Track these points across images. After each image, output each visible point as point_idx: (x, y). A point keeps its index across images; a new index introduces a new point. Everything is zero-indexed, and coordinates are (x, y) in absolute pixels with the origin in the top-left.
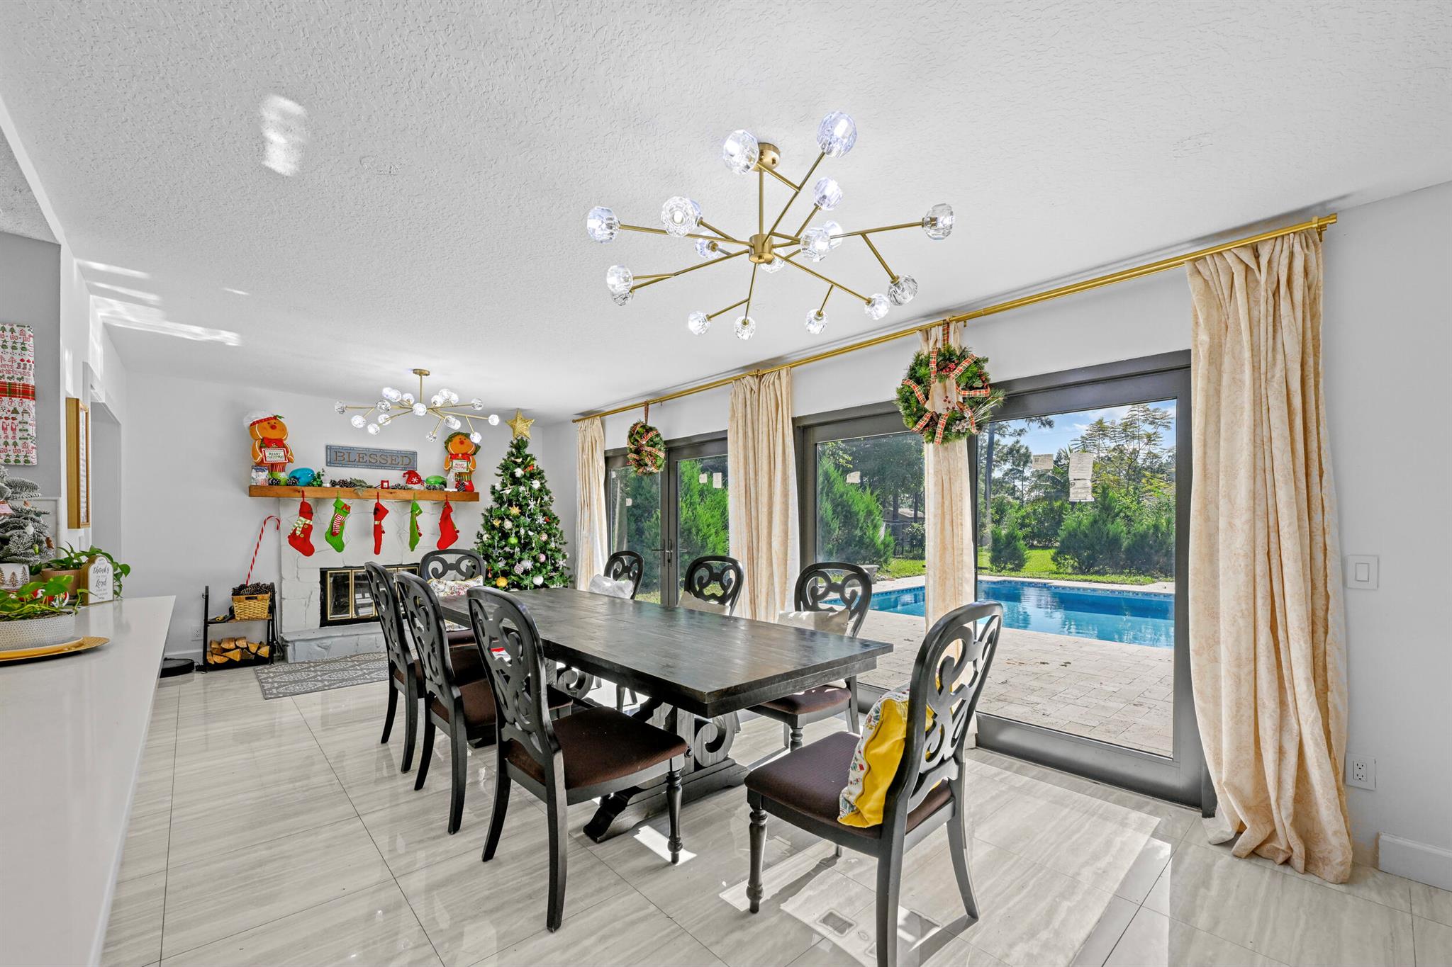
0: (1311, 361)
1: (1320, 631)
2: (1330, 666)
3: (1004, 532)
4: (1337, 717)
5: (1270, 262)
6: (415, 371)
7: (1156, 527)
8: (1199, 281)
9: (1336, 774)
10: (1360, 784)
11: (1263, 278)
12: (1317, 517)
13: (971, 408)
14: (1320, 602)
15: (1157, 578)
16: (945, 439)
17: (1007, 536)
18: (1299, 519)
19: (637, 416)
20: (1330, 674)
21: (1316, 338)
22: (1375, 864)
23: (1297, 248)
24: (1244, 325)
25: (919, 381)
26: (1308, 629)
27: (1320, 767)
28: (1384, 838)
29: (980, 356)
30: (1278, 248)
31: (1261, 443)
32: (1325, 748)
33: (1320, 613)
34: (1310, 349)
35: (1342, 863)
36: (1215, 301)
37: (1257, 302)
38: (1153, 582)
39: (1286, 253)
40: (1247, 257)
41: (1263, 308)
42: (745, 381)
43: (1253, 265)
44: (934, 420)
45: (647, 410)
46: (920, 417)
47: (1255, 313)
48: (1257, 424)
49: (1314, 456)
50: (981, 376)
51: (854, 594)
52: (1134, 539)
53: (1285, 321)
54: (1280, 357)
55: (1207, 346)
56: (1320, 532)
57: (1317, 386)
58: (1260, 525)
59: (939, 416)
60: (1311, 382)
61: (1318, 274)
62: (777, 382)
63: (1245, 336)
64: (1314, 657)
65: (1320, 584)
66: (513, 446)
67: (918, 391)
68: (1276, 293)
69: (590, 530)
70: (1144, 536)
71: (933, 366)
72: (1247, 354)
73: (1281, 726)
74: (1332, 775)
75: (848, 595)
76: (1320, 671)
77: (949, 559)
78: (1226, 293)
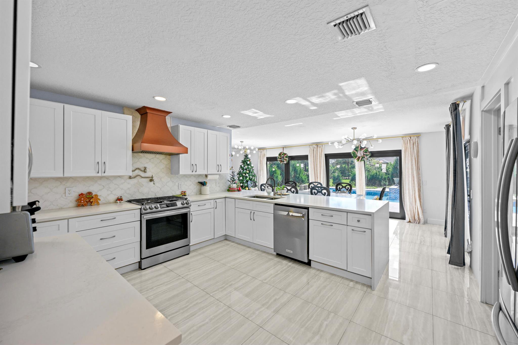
0: (418, 154)
1: (420, 191)
2: (421, 196)
3: (336, 175)
4: (422, 203)
5: (413, 140)
6: (241, 142)
7: (376, 173)
8: (403, 140)
9: (422, 210)
10: (425, 212)
11: (412, 142)
12: (419, 175)
13: (366, 156)
14: (420, 187)
15: (378, 187)
16: (361, 161)
17: (337, 176)
18: (417, 176)
19: (281, 151)
20: (421, 197)
21: (418, 150)
22: (427, 223)
23: (416, 138)
24: (409, 148)
25: (356, 151)
26: (418, 191)
27: (420, 209)
28: (428, 219)
29: (367, 147)
30: (414, 138)
31: (412, 165)
32: (420, 207)
33: (419, 189)
34: (418, 152)
35: (423, 221)
36: (406, 144)
37: (411, 145)
38: (377, 188)
39: (415, 139)
40: (410, 138)
41: (412, 146)
42: (313, 146)
43: (410, 140)
44: (359, 157)
45: (283, 149)
46: (356, 157)
47: (411, 147)
48: (411, 162)
49: (418, 167)
50: (368, 151)
51: (348, 188)
52: (371, 177)
53: (415, 148)
54: (414, 153)
55: (404, 150)
56: (419, 178)
57: (419, 157)
58: (412, 176)
59: (360, 157)
60: (418, 156)
61: (419, 142)
62: (322, 147)
63: (409, 149)
64: (419, 195)
65: (419, 185)
66: (245, 156)
67: (356, 152)
68: (413, 144)
69: (263, 176)
70: (373, 176)
71: (359, 148)
72: (410, 152)
73: (415, 205)
74: (421, 210)
75: (347, 188)
76: (419, 196)
77: (361, 182)
78: (407, 143)
